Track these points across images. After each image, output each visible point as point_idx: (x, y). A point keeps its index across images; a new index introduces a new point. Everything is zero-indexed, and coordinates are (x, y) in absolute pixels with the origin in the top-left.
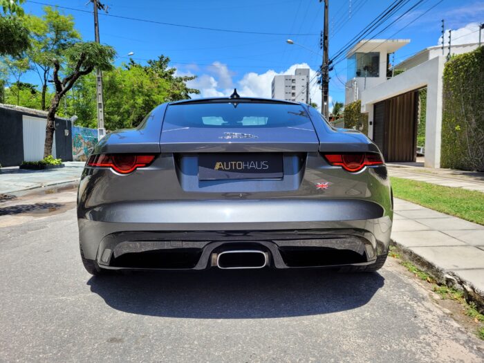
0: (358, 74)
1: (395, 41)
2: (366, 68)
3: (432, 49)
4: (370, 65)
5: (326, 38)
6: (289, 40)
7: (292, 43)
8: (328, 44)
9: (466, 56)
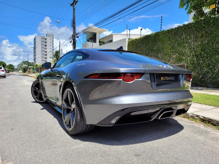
0: (88, 41)
1: (103, 29)
2: (91, 39)
3: (114, 34)
4: (93, 38)
5: (74, 23)
6: (57, 21)
7: (59, 22)
8: (75, 25)
9: (136, 40)
